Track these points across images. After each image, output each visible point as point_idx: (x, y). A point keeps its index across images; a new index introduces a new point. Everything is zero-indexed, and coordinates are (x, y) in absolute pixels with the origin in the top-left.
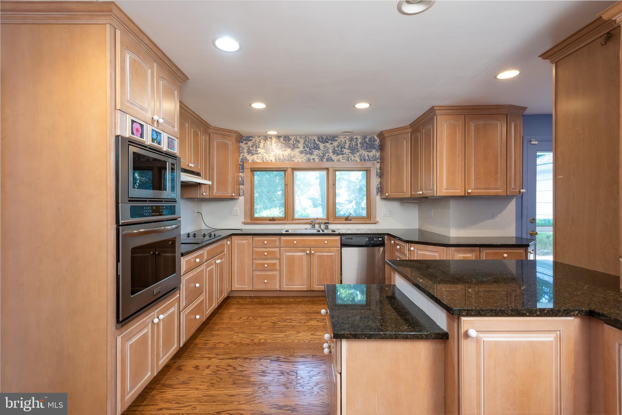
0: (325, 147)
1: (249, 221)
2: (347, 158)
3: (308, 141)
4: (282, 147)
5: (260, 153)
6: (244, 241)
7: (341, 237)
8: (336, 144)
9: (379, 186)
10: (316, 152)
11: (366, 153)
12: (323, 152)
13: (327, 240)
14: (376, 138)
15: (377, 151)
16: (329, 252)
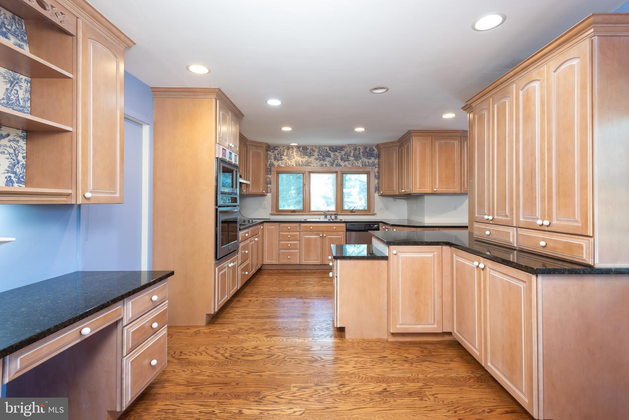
0: (335, 155)
1: (275, 212)
2: (352, 164)
3: (322, 151)
4: (301, 155)
5: (284, 159)
6: (272, 227)
7: (346, 224)
8: (343, 153)
9: (377, 186)
10: (328, 159)
11: (367, 160)
12: (333, 159)
13: (336, 226)
14: (375, 149)
15: (375, 158)
16: (337, 235)
